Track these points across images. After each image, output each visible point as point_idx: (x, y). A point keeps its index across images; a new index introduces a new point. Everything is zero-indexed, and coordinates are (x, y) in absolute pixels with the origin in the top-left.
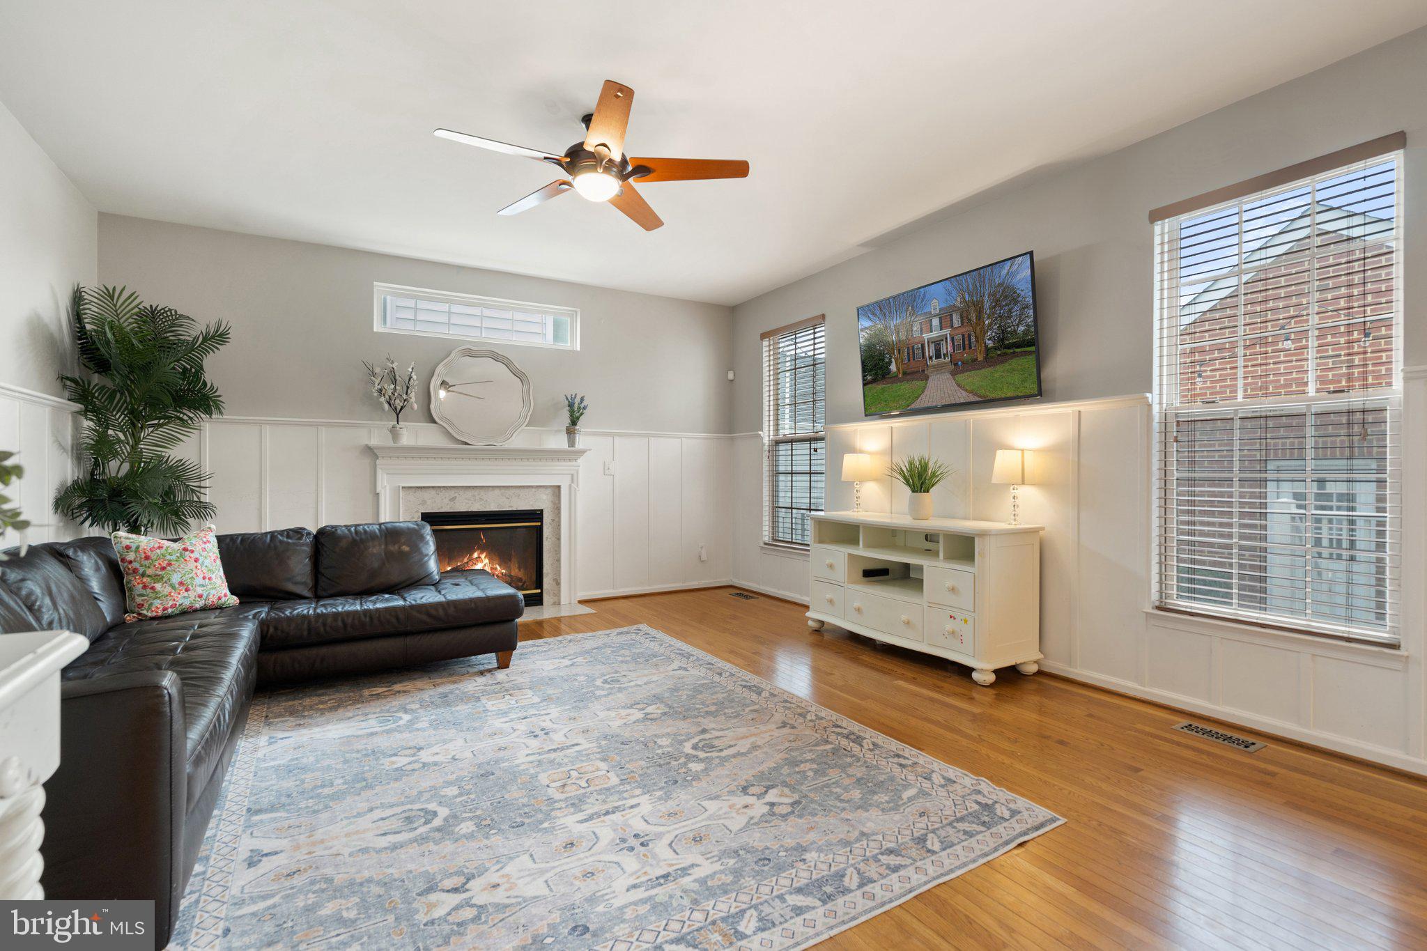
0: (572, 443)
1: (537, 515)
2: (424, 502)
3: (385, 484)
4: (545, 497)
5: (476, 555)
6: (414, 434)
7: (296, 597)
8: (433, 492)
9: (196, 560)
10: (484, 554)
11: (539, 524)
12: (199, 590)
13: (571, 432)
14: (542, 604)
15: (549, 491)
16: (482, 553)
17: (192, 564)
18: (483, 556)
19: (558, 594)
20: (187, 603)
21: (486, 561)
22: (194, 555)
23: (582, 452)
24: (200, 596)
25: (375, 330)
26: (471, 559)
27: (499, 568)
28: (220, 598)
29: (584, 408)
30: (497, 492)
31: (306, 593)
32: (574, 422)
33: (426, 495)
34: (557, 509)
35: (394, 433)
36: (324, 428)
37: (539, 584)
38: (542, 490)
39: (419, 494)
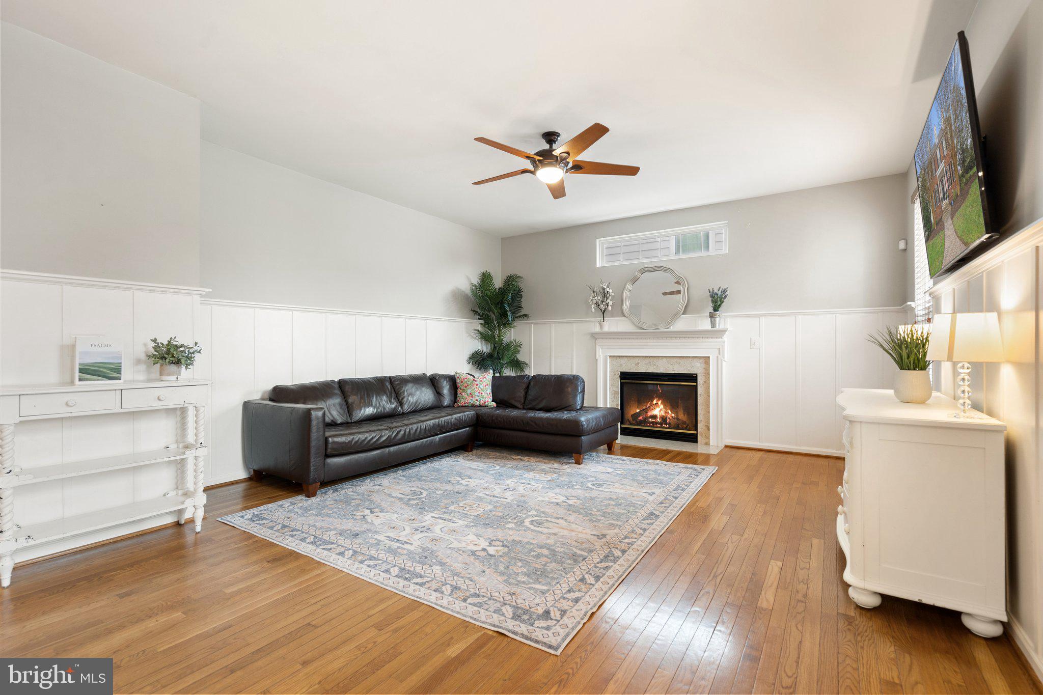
0: (713, 324)
1: (693, 378)
2: (621, 365)
3: (601, 354)
4: (698, 365)
5: (655, 402)
6: (612, 325)
7: (514, 407)
8: (626, 359)
9: (477, 385)
10: (661, 401)
11: (695, 384)
12: (477, 398)
13: (711, 316)
14: (697, 443)
15: (702, 360)
16: (659, 400)
17: (475, 386)
18: (660, 403)
19: (708, 438)
20: (472, 402)
21: (662, 406)
23: (724, 331)
24: (477, 400)
25: (597, 266)
26: (652, 405)
27: (670, 413)
28: (485, 403)
29: (725, 297)
30: (664, 360)
31: (519, 406)
32: (716, 309)
33: (623, 361)
34: (707, 374)
35: (601, 326)
37: (696, 430)
38: (695, 360)
39: (619, 359)
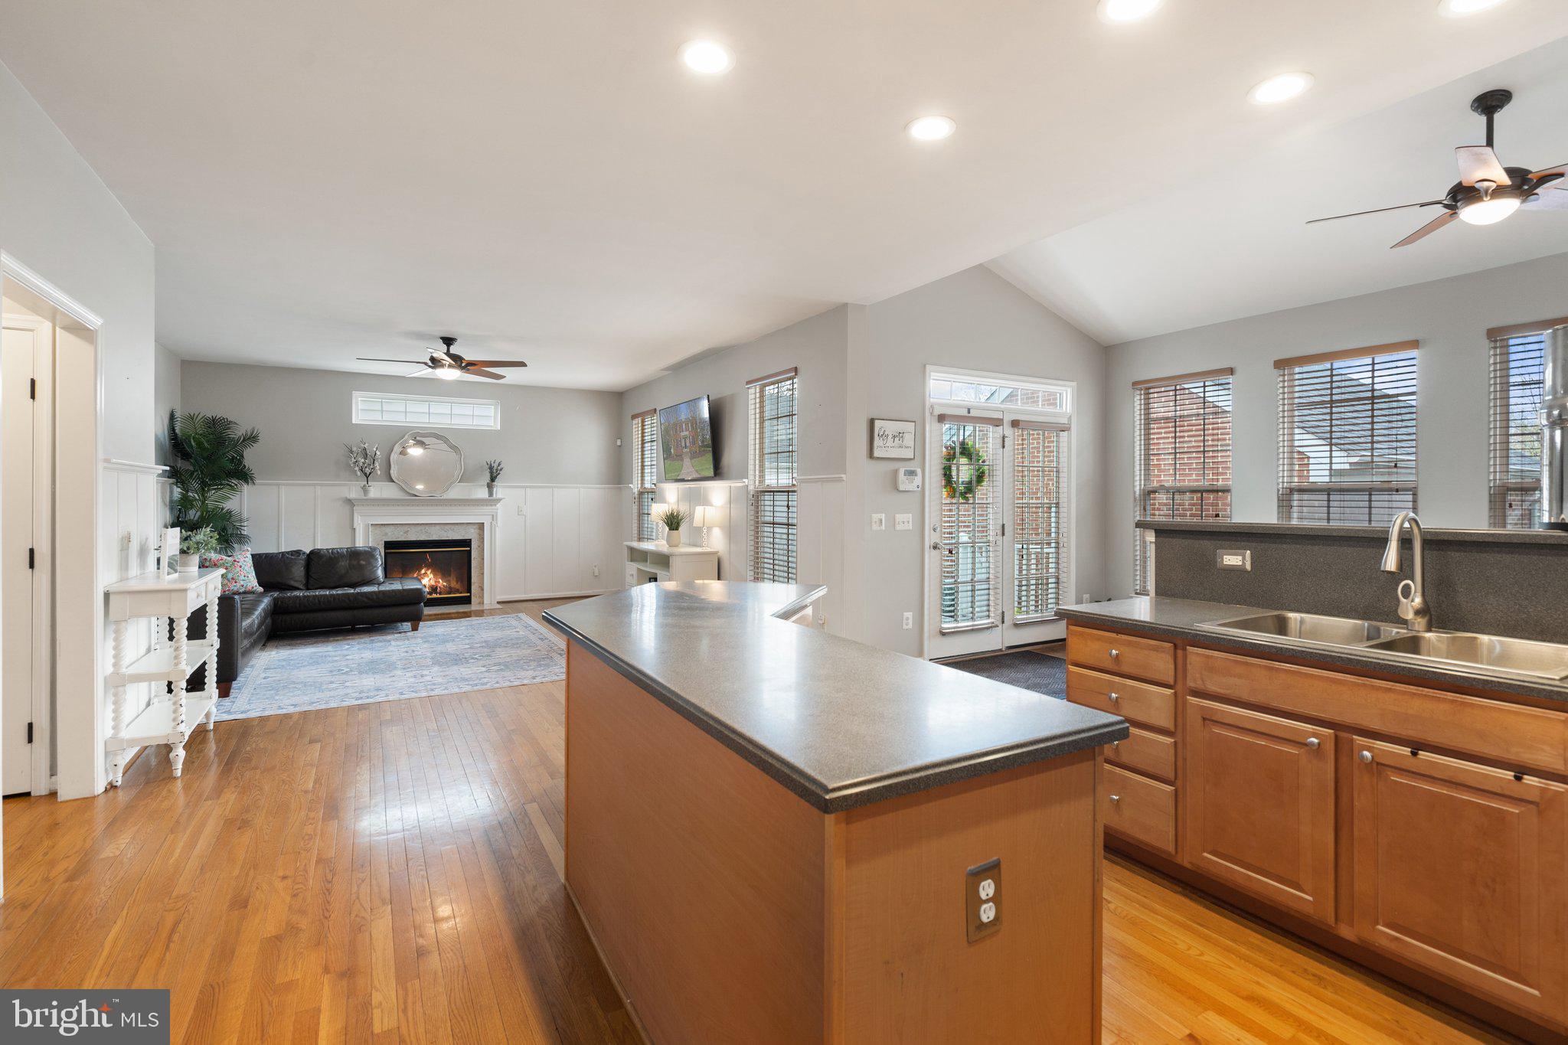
0: (491, 494)
1: (467, 543)
2: (386, 534)
3: (360, 523)
4: (472, 530)
5: (423, 571)
6: (378, 490)
7: (297, 589)
8: (392, 527)
9: (241, 567)
10: (430, 571)
11: (469, 549)
12: (242, 583)
13: (490, 487)
14: (470, 603)
15: (476, 526)
16: (428, 569)
17: (238, 569)
18: (429, 572)
19: (482, 597)
20: (236, 589)
21: (431, 576)
22: (239, 564)
23: (499, 500)
24: (242, 586)
25: (354, 422)
26: (419, 575)
27: (441, 581)
28: (253, 588)
29: (501, 470)
30: (438, 527)
31: (301, 587)
32: (493, 479)
33: (388, 530)
34: (481, 539)
35: (365, 489)
36: (319, 487)
37: (469, 591)
38: (470, 526)
39: (383, 528)
